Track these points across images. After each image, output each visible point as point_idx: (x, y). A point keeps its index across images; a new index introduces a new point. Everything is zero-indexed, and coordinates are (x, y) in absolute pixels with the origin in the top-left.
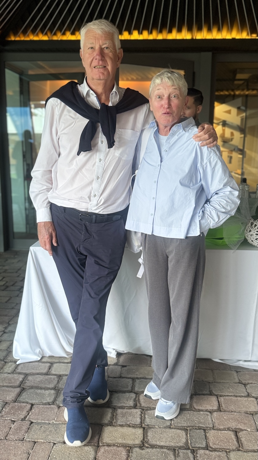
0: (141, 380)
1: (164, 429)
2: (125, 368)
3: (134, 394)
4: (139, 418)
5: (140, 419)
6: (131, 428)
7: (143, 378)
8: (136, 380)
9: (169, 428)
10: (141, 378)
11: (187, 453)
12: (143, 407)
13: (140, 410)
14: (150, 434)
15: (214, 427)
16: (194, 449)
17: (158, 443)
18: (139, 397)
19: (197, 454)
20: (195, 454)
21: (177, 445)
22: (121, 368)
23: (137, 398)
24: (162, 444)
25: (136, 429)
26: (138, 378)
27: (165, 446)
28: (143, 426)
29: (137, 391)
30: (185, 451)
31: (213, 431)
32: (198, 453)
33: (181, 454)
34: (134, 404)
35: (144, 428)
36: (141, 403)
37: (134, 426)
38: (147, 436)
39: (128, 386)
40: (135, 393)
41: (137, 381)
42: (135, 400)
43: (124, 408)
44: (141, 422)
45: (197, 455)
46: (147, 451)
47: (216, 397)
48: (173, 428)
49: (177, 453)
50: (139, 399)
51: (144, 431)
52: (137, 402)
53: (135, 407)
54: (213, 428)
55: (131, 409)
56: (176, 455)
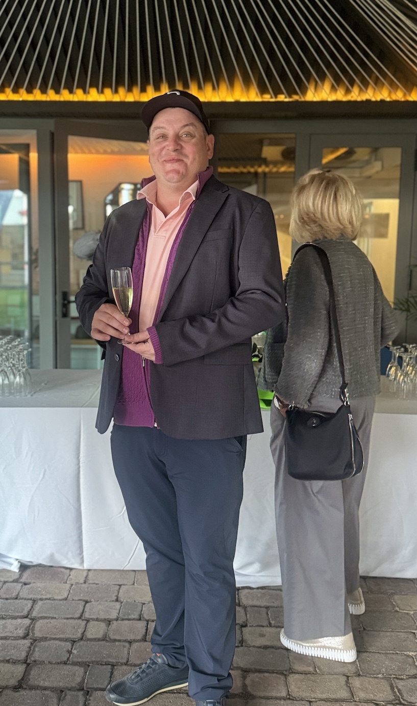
0: (45, 602)
1: (56, 666)
2: (27, 586)
3: (29, 620)
4: (25, 652)
5: (27, 653)
6: (9, 665)
7: (49, 599)
8: (39, 601)
9: (64, 663)
10: (46, 599)
11: (77, 696)
12: (37, 637)
13: (31, 641)
14: (34, 672)
15: (127, 662)
16: (89, 690)
17: (41, 684)
18: (34, 624)
19: (91, 696)
20: (88, 697)
21: (68, 685)
22: (22, 586)
23: (32, 626)
24: (47, 684)
25: (17, 665)
26: (41, 599)
27: (50, 688)
28: (28, 662)
29: (35, 617)
30: (75, 693)
31: (125, 667)
32: (93, 695)
33: (68, 697)
34: (25, 633)
35: (28, 665)
36: (35, 632)
37: (15, 662)
38: (29, 674)
39: (24, 609)
40: (31, 619)
41: (40, 603)
42: (28, 628)
43: (9, 639)
44: (27, 656)
45: (90, 698)
46: (21, 693)
47: (145, 623)
48: (69, 664)
49: (63, 696)
50: (34, 627)
51: (26, 668)
52: (30, 631)
53: (25, 637)
54: (126, 664)
55: (17, 640)
56: (62, 698)
